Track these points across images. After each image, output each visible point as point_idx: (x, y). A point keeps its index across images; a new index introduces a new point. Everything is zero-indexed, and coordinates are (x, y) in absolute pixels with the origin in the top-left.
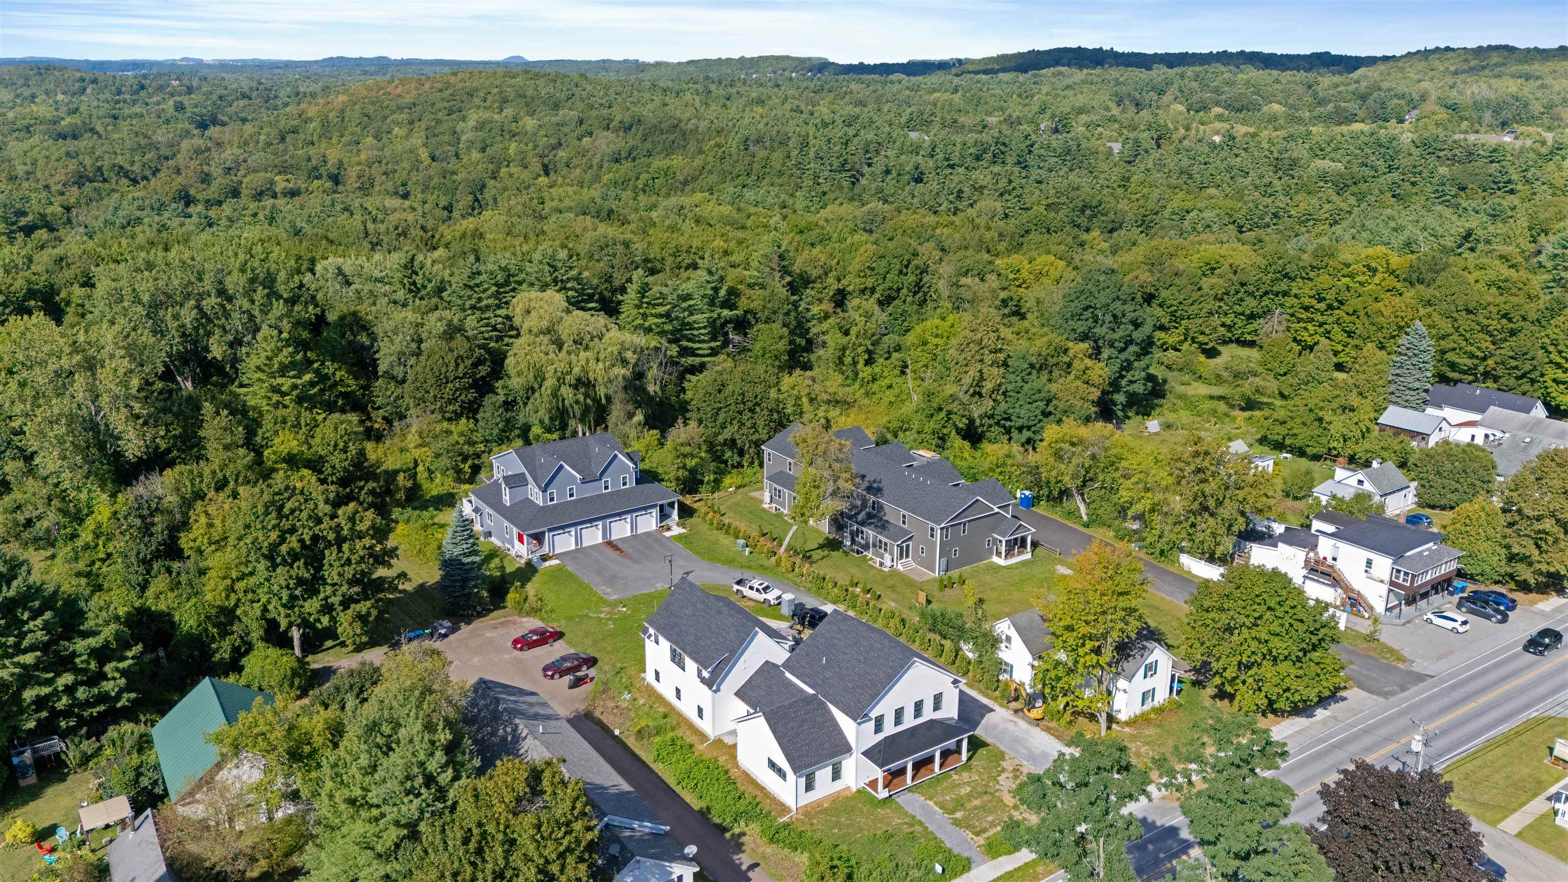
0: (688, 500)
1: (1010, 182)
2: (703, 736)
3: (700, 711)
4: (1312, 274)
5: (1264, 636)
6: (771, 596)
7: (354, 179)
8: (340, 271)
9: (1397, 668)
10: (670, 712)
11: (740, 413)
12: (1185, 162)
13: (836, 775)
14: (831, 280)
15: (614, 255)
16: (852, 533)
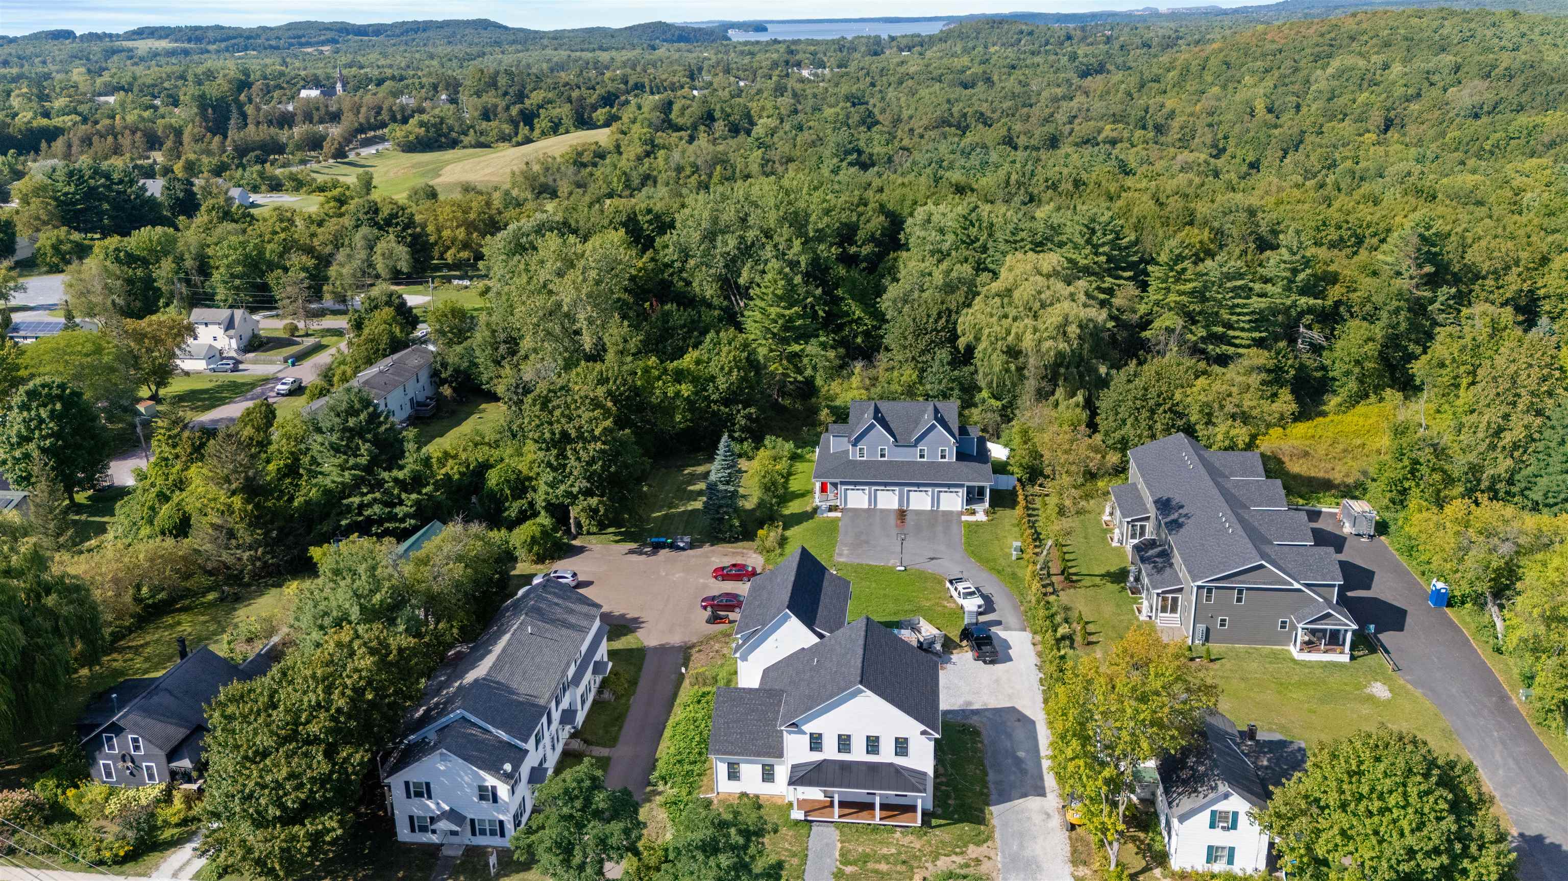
6: (970, 603)
7: (1176, 130)
13: (768, 777)
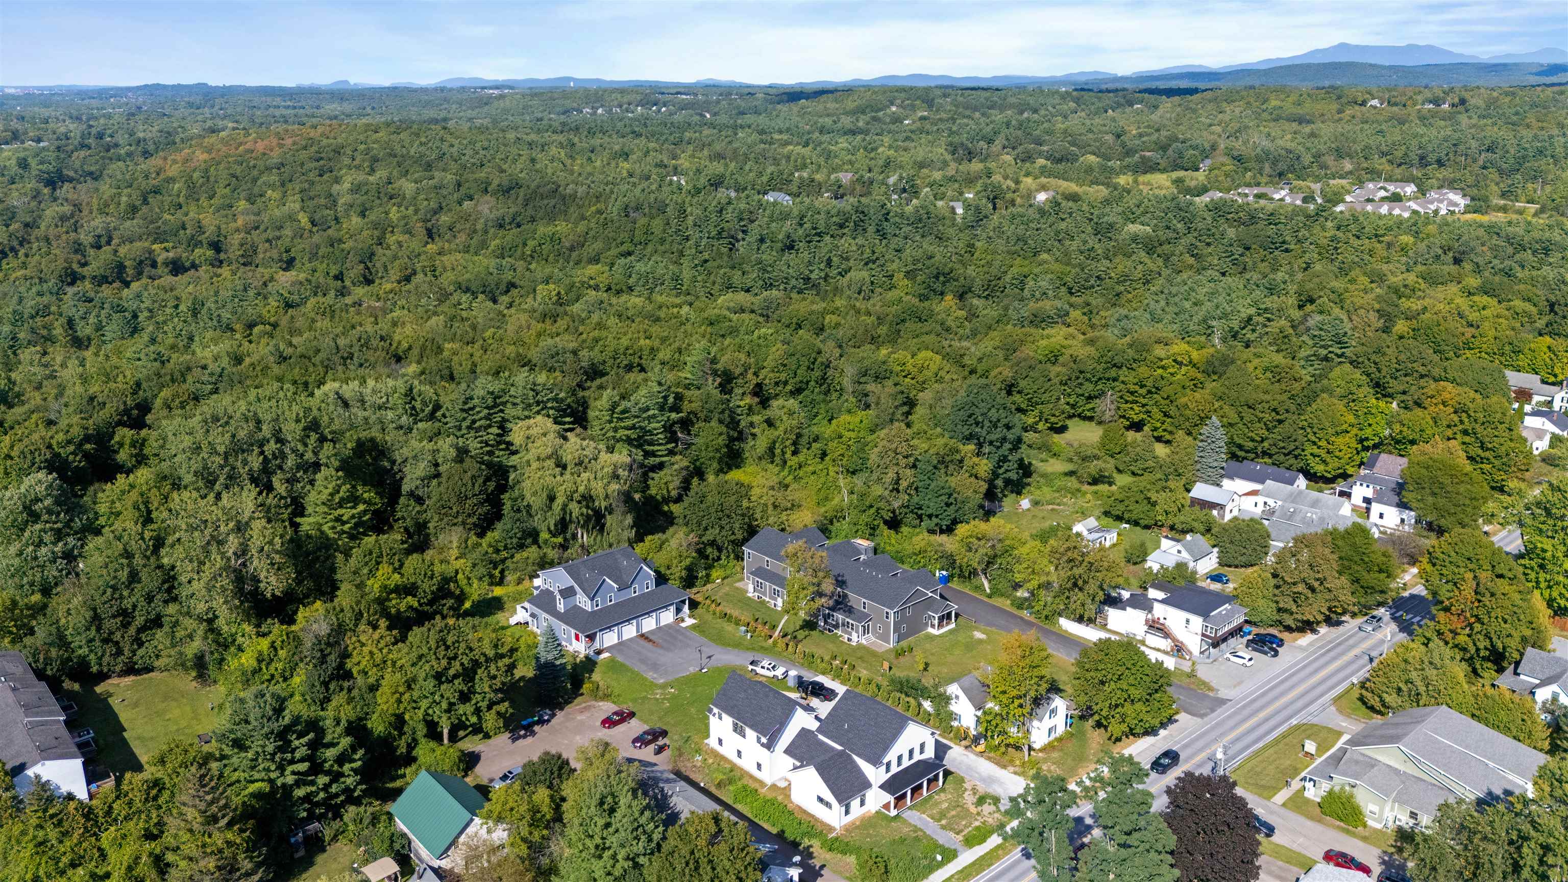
0: (691, 593)
1: (874, 252)
2: (762, 783)
3: (759, 766)
4: (1134, 366)
5: (1125, 687)
6: (779, 672)
8: (339, 397)
9: (1208, 696)
10: (734, 767)
11: (720, 519)
12: (1021, 230)
13: (862, 803)
14: (750, 376)
15: (565, 362)
16: (824, 616)
